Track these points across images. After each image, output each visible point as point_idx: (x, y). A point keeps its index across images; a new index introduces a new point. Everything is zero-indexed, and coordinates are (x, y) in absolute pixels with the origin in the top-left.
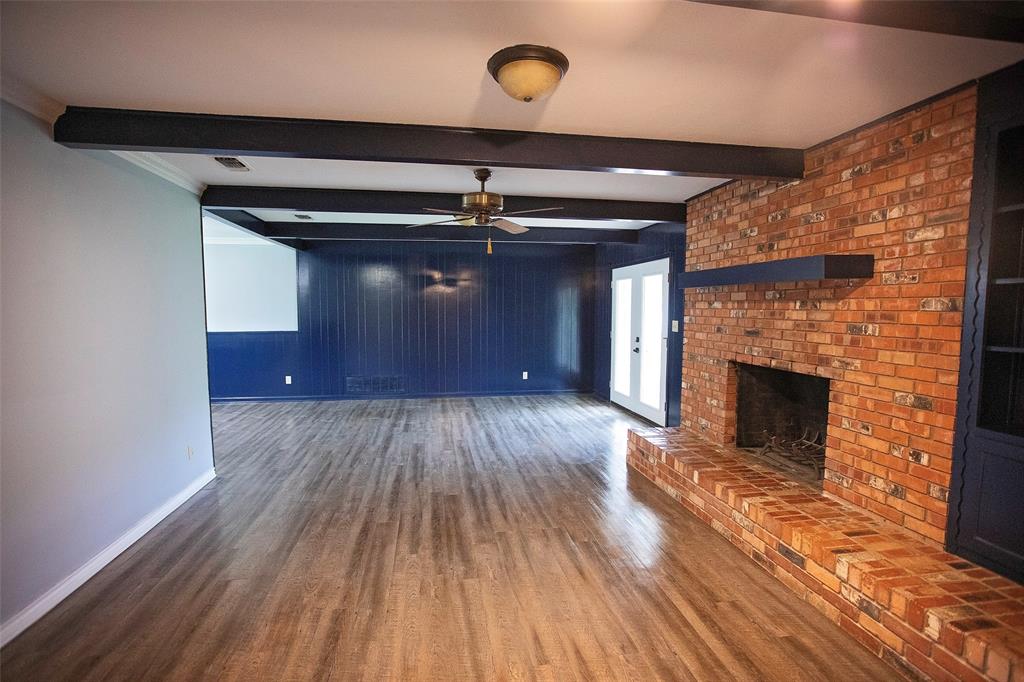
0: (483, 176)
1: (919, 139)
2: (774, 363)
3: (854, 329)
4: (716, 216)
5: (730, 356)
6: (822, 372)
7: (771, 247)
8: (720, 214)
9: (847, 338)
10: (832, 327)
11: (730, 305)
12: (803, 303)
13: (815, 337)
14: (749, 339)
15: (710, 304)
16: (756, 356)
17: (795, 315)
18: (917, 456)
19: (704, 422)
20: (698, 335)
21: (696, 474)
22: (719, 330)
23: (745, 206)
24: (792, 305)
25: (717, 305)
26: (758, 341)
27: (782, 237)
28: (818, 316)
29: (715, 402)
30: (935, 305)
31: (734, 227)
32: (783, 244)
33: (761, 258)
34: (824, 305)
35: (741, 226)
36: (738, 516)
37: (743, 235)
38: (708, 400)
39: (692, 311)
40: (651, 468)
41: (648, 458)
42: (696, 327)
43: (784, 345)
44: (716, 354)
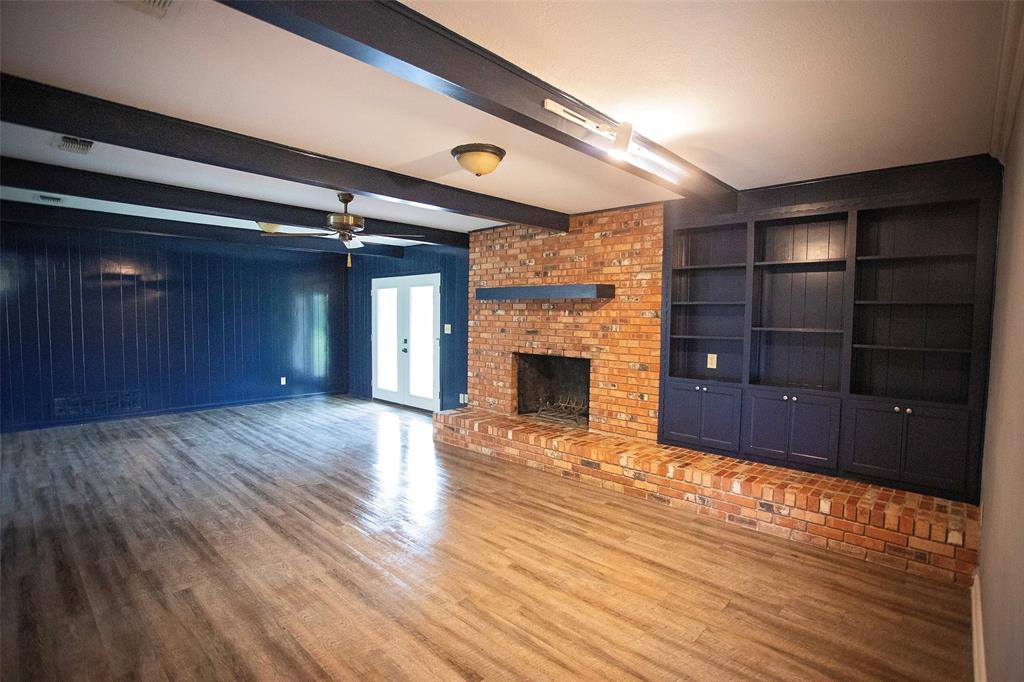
0: (346, 199)
1: (637, 224)
2: (550, 352)
3: (604, 328)
4: (498, 247)
5: (513, 349)
6: (585, 355)
7: (546, 274)
8: (502, 246)
9: (600, 334)
10: (590, 327)
11: (512, 313)
12: (571, 312)
13: (579, 334)
14: (530, 337)
15: (494, 311)
16: (537, 348)
17: (565, 320)
18: (642, 397)
19: (491, 400)
20: (482, 335)
21: (510, 433)
22: (503, 331)
23: (524, 244)
24: (562, 313)
25: (500, 312)
26: (536, 338)
27: (554, 268)
28: (581, 320)
29: (501, 384)
30: (648, 314)
31: (515, 257)
32: (555, 273)
33: (538, 281)
34: (585, 313)
35: (520, 257)
36: (549, 452)
37: (523, 264)
38: (495, 383)
39: (476, 317)
40: (463, 438)
41: (458, 431)
42: (480, 329)
43: (557, 339)
44: (501, 348)
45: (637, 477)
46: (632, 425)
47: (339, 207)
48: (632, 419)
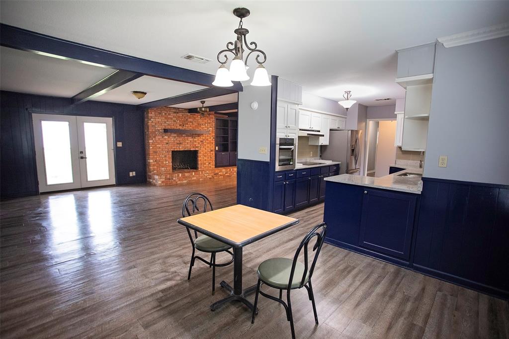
0: (203, 103)
2: (186, 149)
4: (163, 114)
5: (172, 150)
6: (197, 149)
7: (183, 125)
8: (166, 114)
10: (198, 141)
11: (171, 137)
12: (192, 137)
13: (195, 143)
14: (179, 145)
15: (163, 137)
16: (181, 148)
19: (163, 169)
20: (157, 146)
21: (193, 173)
22: (167, 144)
24: (189, 138)
25: (165, 137)
26: (181, 145)
27: (186, 124)
28: (195, 140)
29: (167, 162)
30: (212, 138)
31: (171, 119)
33: (181, 128)
35: (174, 119)
36: (205, 175)
37: (174, 121)
38: (164, 162)
39: (154, 139)
40: (175, 181)
41: (172, 179)
42: (156, 143)
43: (188, 145)
44: (167, 150)
45: (226, 173)
46: (209, 165)
47: (201, 105)
48: (210, 164)
